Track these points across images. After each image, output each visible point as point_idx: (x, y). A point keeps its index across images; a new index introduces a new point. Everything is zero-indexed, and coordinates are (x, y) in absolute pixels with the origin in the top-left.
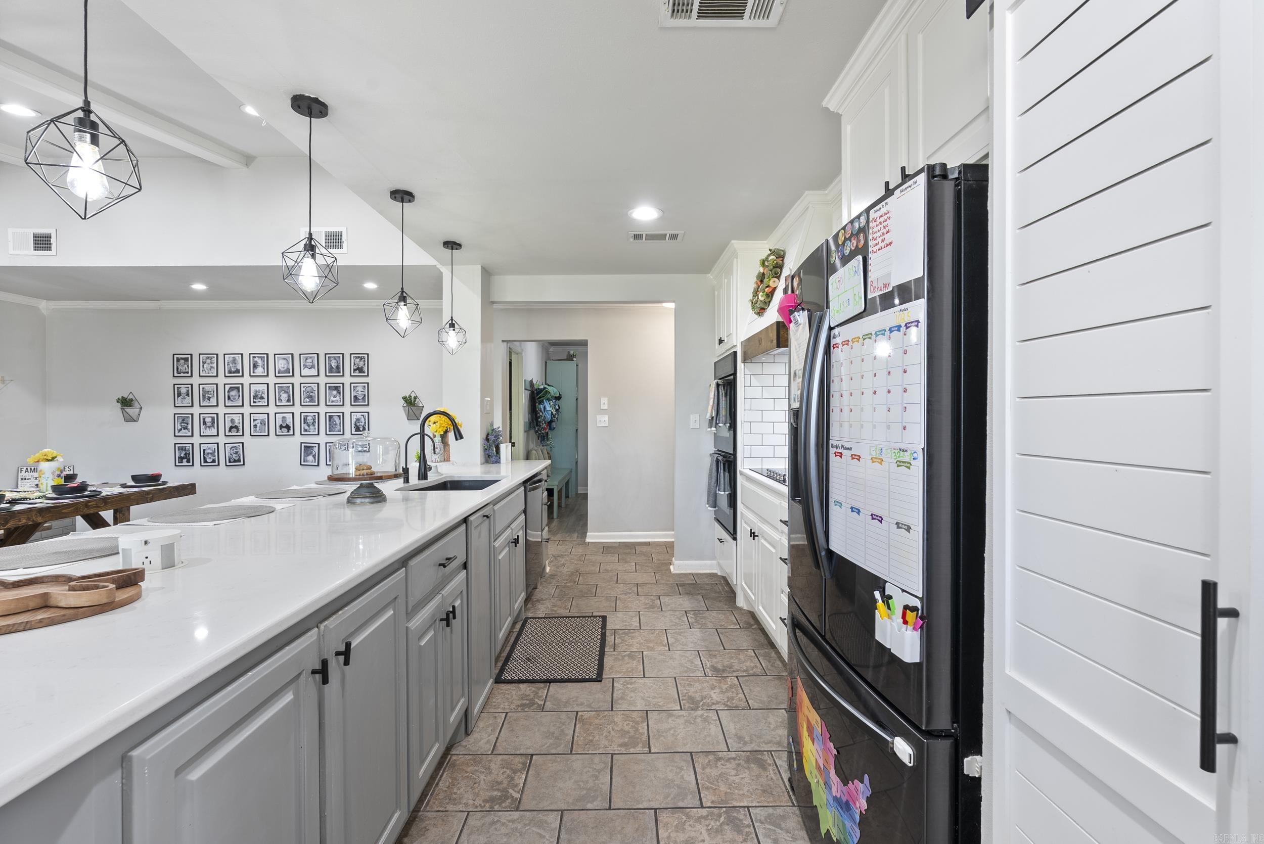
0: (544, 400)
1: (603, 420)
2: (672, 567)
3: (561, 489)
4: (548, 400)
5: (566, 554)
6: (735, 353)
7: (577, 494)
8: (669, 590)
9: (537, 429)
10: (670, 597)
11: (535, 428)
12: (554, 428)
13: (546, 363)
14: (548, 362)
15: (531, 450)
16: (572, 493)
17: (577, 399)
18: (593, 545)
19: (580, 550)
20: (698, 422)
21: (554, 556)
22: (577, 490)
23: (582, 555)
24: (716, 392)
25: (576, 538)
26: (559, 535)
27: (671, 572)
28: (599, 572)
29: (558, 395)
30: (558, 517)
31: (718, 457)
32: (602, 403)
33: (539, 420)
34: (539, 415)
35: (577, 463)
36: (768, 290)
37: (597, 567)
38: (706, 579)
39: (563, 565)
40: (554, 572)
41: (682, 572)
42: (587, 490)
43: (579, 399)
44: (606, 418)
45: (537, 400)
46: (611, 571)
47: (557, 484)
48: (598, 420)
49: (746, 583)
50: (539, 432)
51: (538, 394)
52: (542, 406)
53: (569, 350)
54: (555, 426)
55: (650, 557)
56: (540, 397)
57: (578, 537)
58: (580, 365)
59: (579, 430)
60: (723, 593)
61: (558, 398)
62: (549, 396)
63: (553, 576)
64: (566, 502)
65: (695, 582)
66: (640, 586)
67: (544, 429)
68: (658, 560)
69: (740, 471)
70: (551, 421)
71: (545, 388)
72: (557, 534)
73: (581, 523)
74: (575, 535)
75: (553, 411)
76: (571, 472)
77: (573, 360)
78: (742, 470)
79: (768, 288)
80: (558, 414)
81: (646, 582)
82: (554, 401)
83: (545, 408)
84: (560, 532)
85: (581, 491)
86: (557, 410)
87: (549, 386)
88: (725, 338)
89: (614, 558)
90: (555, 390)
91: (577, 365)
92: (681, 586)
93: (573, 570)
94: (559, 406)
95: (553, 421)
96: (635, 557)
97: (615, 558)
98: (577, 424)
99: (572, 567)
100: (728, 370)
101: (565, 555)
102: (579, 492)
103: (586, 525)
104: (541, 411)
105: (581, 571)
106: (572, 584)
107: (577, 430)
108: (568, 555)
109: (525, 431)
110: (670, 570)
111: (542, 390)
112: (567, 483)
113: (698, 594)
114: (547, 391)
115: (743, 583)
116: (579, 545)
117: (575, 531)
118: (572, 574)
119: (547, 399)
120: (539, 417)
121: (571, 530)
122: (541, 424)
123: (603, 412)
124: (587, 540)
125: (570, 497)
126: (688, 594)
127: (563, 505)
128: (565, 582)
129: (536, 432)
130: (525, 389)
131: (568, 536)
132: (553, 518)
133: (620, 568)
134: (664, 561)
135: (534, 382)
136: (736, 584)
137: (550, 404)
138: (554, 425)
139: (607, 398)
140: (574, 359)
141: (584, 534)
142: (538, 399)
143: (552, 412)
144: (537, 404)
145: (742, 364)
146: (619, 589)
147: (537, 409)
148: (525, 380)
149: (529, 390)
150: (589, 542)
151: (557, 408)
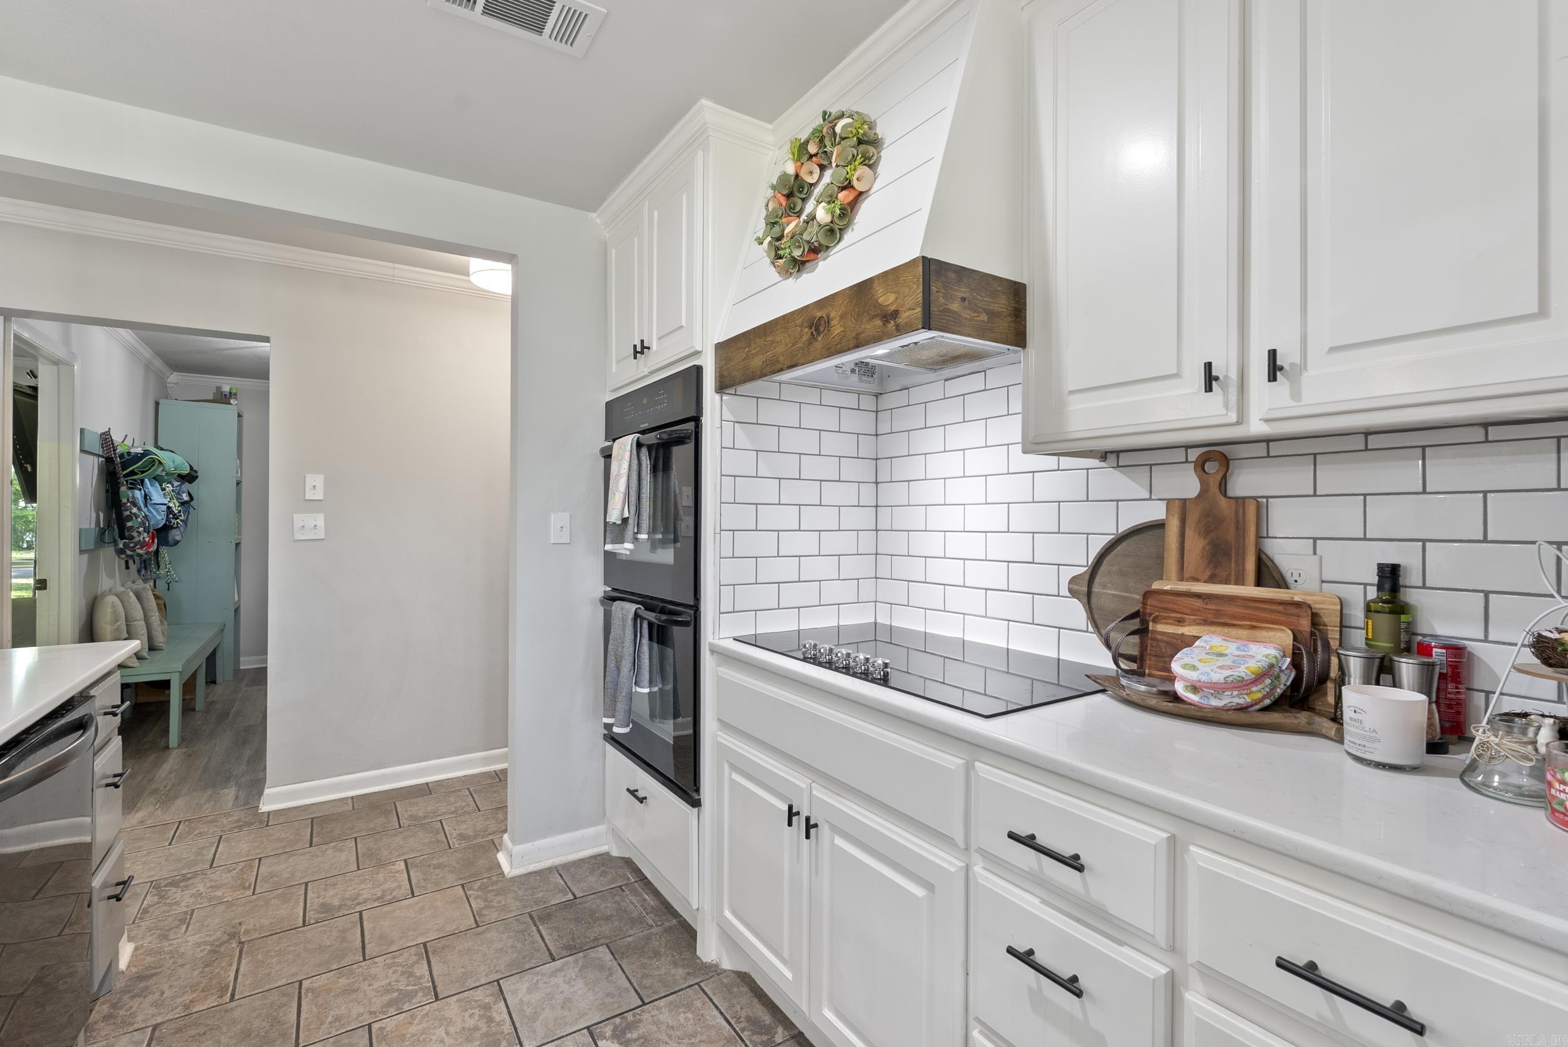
0: (147, 481)
1: (314, 524)
2: (501, 857)
3: (194, 676)
4: (157, 479)
5: (198, 868)
6: (698, 370)
7: (237, 671)
8: (519, 945)
9: (121, 546)
10: (528, 977)
11: (115, 542)
12: (177, 543)
13: (157, 404)
14: (162, 402)
15: (104, 595)
16: (224, 671)
17: (238, 483)
18: (282, 820)
19: (243, 845)
20: (566, 531)
21: (156, 888)
22: (237, 662)
23: (249, 864)
24: (635, 462)
25: (231, 804)
26: (180, 803)
27: (502, 873)
28: (304, 925)
29: (186, 471)
30: (183, 740)
31: (639, 611)
32: (308, 487)
33: (129, 524)
34: (128, 513)
35: (237, 610)
36: (846, 197)
37: (297, 902)
38: (592, 879)
39: (186, 919)
40: (149, 959)
41: (532, 868)
42: (266, 661)
43: (244, 484)
44: (320, 520)
45: (122, 480)
46: (340, 907)
47: (181, 670)
48: (297, 525)
49: (735, 914)
50: (129, 552)
51: (125, 466)
52: (138, 495)
53: (219, 385)
54: (178, 538)
55: (438, 833)
56: (133, 473)
57: (237, 798)
58: (246, 416)
59: (243, 545)
60: (650, 922)
61: (190, 477)
62: (159, 471)
63: (141, 979)
64: (207, 696)
65: (570, 897)
66: (435, 952)
67: (143, 545)
68: (462, 837)
69: (710, 644)
70: (166, 528)
71: (146, 453)
72: (176, 798)
73: (248, 752)
74: (229, 793)
75: (171, 505)
76: (223, 630)
77: (229, 404)
78: (717, 642)
79: (844, 193)
80: (187, 512)
81: (451, 928)
82: (176, 484)
83: (146, 497)
84: (185, 790)
85: (247, 663)
86: (183, 504)
87: (162, 449)
88: (651, 341)
89: (344, 856)
90: (179, 459)
91: (239, 416)
92: (541, 919)
93: (219, 934)
94: (190, 494)
95: (172, 528)
96: (399, 840)
97: (346, 856)
98: (239, 533)
99: (217, 921)
100: (671, 409)
101: (196, 874)
102: (241, 668)
103: (259, 756)
104: (134, 504)
105: (247, 932)
106: (212, 1001)
107: (238, 545)
108: (203, 872)
109: (81, 552)
110: (500, 867)
111: (137, 458)
112: (211, 660)
113: (596, 943)
114: (153, 461)
115: (728, 914)
116: (240, 828)
117: (228, 779)
118: (215, 951)
119: (154, 478)
120: (129, 518)
121: (217, 779)
122: (135, 534)
123: (313, 506)
124: (264, 808)
125: (219, 679)
126: (572, 949)
127: (200, 704)
128: (187, 998)
129: (120, 552)
130: (82, 451)
131: (208, 801)
132: (167, 747)
133: (367, 891)
134: (475, 837)
135: (117, 437)
136: (698, 909)
137: (163, 489)
138: (175, 535)
139: (322, 476)
140: (232, 401)
141: (257, 786)
142: (125, 476)
143: (169, 508)
144: (123, 489)
145: (717, 397)
146: (376, 985)
147: (124, 500)
148: (82, 431)
149: (99, 456)
150: (269, 813)
151: (185, 497)
